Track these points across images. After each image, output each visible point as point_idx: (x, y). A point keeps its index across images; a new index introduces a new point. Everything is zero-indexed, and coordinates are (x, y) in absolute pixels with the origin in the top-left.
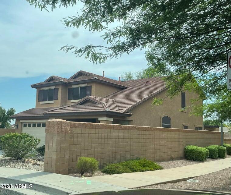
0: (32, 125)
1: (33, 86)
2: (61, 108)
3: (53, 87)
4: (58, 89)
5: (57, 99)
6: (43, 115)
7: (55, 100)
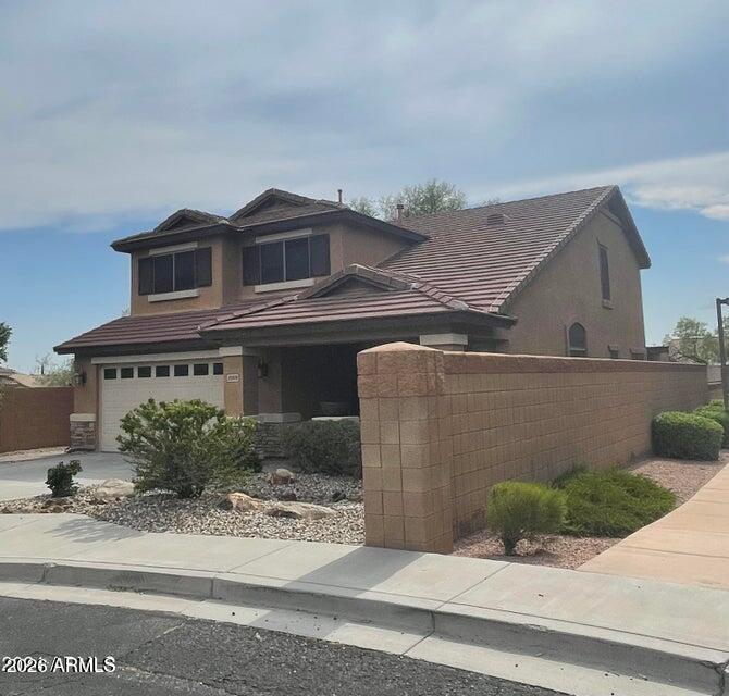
0: (136, 373)
1: (120, 246)
2: (258, 311)
3: (193, 246)
4: (209, 251)
5: (209, 284)
6: (198, 336)
7: (201, 286)
